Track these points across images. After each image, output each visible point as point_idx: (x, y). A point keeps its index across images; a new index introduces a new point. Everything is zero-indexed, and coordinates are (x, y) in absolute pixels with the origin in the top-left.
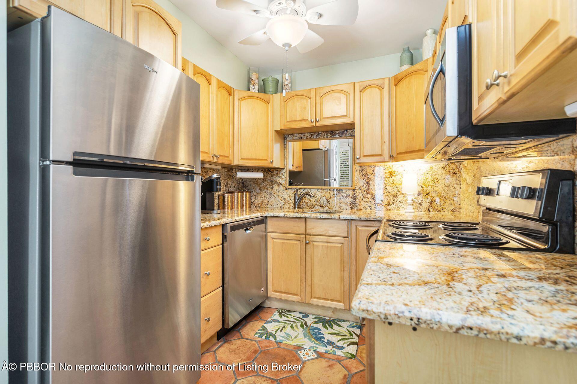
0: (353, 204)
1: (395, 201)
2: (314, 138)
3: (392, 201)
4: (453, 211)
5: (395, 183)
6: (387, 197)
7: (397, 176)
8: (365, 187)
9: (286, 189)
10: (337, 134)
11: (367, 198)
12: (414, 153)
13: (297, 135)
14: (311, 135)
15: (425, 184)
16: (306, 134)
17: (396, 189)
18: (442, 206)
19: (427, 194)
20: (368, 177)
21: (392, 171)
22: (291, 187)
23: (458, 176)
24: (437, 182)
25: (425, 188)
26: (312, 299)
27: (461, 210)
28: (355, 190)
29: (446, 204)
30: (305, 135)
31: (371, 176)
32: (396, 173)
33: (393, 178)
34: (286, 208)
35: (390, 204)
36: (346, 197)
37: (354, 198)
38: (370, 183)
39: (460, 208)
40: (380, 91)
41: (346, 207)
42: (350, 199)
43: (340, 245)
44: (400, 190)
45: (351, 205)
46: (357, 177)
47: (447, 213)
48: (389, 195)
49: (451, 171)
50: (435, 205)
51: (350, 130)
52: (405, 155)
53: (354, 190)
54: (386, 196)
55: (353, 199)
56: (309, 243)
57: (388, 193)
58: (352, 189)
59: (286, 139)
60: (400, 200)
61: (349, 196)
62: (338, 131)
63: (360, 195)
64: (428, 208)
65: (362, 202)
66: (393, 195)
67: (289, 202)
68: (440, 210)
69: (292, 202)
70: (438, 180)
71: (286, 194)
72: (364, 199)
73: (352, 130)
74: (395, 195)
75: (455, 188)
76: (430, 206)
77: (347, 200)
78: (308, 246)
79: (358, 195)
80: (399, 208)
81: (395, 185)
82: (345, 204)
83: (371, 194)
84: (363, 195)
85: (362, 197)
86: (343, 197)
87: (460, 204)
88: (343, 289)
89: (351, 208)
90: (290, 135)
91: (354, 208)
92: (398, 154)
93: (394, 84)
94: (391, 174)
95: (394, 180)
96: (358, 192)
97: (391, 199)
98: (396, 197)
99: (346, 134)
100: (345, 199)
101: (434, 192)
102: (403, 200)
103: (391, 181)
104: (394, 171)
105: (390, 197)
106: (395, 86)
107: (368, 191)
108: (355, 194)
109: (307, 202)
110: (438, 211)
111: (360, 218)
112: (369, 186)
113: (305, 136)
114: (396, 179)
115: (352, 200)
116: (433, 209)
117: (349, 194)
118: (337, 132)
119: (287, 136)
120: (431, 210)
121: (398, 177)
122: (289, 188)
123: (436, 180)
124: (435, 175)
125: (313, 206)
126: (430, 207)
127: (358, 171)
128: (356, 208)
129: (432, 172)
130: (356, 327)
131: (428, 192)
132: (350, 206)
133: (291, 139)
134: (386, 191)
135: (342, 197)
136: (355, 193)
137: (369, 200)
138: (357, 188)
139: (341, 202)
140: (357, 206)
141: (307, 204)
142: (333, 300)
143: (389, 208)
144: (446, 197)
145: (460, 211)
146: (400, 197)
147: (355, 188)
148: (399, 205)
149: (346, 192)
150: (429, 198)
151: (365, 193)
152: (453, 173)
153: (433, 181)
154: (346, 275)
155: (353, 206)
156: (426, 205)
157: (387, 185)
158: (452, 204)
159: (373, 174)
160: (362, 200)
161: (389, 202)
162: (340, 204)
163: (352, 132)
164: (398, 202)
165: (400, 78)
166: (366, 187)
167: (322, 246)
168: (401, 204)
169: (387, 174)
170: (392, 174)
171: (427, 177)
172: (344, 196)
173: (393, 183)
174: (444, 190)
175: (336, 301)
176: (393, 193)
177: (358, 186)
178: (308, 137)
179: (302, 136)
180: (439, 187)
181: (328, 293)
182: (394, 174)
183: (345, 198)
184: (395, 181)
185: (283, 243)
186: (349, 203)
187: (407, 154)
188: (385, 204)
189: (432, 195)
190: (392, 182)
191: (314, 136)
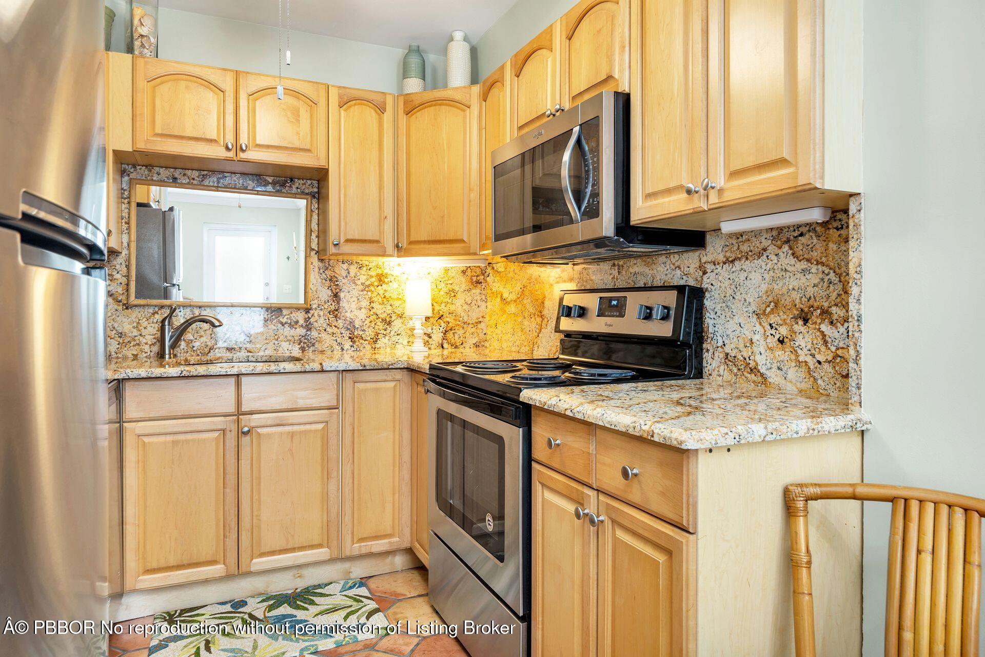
0: (306, 341)
1: (388, 331)
2: (211, 184)
3: (382, 332)
4: (477, 346)
5: (387, 296)
6: (373, 323)
7: (390, 284)
8: (331, 305)
9: (127, 308)
10: (270, 183)
11: (335, 326)
12: (444, 244)
13: (162, 170)
14: (203, 175)
15: (437, 300)
16: (189, 173)
17: (390, 308)
18: (462, 338)
19: (440, 318)
20: (338, 283)
21: (382, 274)
22: (142, 302)
23: (483, 287)
24: (455, 296)
25: (437, 308)
26: (254, 561)
27: (487, 344)
28: (310, 311)
29: (467, 335)
30: (185, 175)
31: (344, 281)
32: (390, 278)
33: (384, 286)
34: (125, 358)
35: (379, 337)
36: (291, 326)
37: (308, 327)
38: (342, 295)
39: (486, 341)
40: (377, 116)
41: (290, 349)
42: (298, 330)
43: (320, 426)
44: (396, 311)
45: (301, 342)
46: (315, 282)
47: (467, 349)
48: (377, 321)
49: (475, 279)
50: (451, 337)
51: (299, 179)
52: (427, 246)
53: (307, 311)
54: (371, 322)
55: (305, 330)
56: (249, 431)
57: (375, 317)
58: (302, 308)
59: (129, 175)
60: (396, 329)
61: (297, 322)
62: (272, 178)
63: (321, 321)
64: (440, 342)
65: (324, 335)
66: (384, 320)
67: (135, 340)
68: (458, 344)
69: (145, 341)
70: (455, 294)
71: (124, 320)
72: (329, 330)
73: (305, 181)
74: (388, 320)
75: (478, 307)
76: (444, 339)
77: (293, 332)
78: (245, 440)
79: (316, 321)
80: (394, 344)
81: (388, 301)
82: (287, 341)
83: (343, 318)
84: (328, 321)
85: (325, 326)
86: (283, 325)
87: (485, 334)
88: (325, 519)
89: (302, 350)
90: (138, 167)
91: (307, 349)
92: (411, 243)
93: (404, 110)
94: (380, 280)
95: (385, 291)
96: (316, 314)
97: (381, 327)
98: (389, 323)
99: (291, 187)
100: (287, 331)
101: (450, 313)
102: (401, 329)
103: (381, 292)
104: (387, 274)
105: (379, 323)
106: (407, 115)
107: (337, 313)
108: (309, 318)
109: (192, 341)
110: (456, 347)
111: (365, 366)
112: (338, 303)
113: (186, 177)
114: (391, 289)
115: (303, 331)
116: (449, 344)
117: (297, 318)
118: (270, 180)
119: (129, 168)
120: (445, 345)
121: (394, 285)
122: (136, 306)
123: (452, 293)
124: (451, 284)
125: (207, 350)
126: (444, 341)
127: (317, 269)
128: (312, 349)
129: (447, 279)
130: (357, 586)
131: (441, 313)
132: (299, 344)
133: (144, 178)
134: (372, 313)
135: (280, 325)
136: (310, 316)
137: (338, 331)
138: (314, 306)
139: (279, 337)
140: (313, 345)
141: (191, 345)
142: (306, 547)
143: (377, 346)
144: (466, 322)
145: (485, 345)
146: (397, 324)
147: (310, 305)
148: (395, 338)
149: (291, 315)
150: (443, 325)
151: (332, 316)
152: (477, 282)
153: (448, 296)
154: (332, 487)
155: (305, 345)
156: (437, 337)
157: (373, 300)
158: (476, 335)
159: (346, 277)
160: (325, 330)
161: (377, 334)
162: (276, 342)
163: (303, 184)
164: (392, 333)
165: (417, 103)
166: (333, 304)
167: (281, 433)
168: (398, 337)
169: (373, 279)
170: (382, 278)
171: (440, 288)
172: (286, 323)
173: (384, 297)
174: (465, 310)
175: (312, 547)
176: (384, 316)
177: (316, 301)
178: (193, 179)
179: (176, 176)
180: (457, 304)
181: (293, 536)
182: (386, 280)
183: (287, 327)
184: (388, 293)
185: (175, 443)
186: (297, 338)
187: (429, 244)
188: (369, 339)
189: (448, 319)
190: (382, 295)
191: (211, 179)
